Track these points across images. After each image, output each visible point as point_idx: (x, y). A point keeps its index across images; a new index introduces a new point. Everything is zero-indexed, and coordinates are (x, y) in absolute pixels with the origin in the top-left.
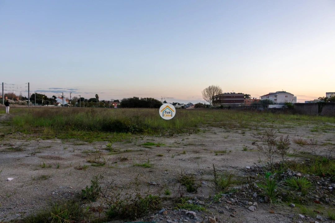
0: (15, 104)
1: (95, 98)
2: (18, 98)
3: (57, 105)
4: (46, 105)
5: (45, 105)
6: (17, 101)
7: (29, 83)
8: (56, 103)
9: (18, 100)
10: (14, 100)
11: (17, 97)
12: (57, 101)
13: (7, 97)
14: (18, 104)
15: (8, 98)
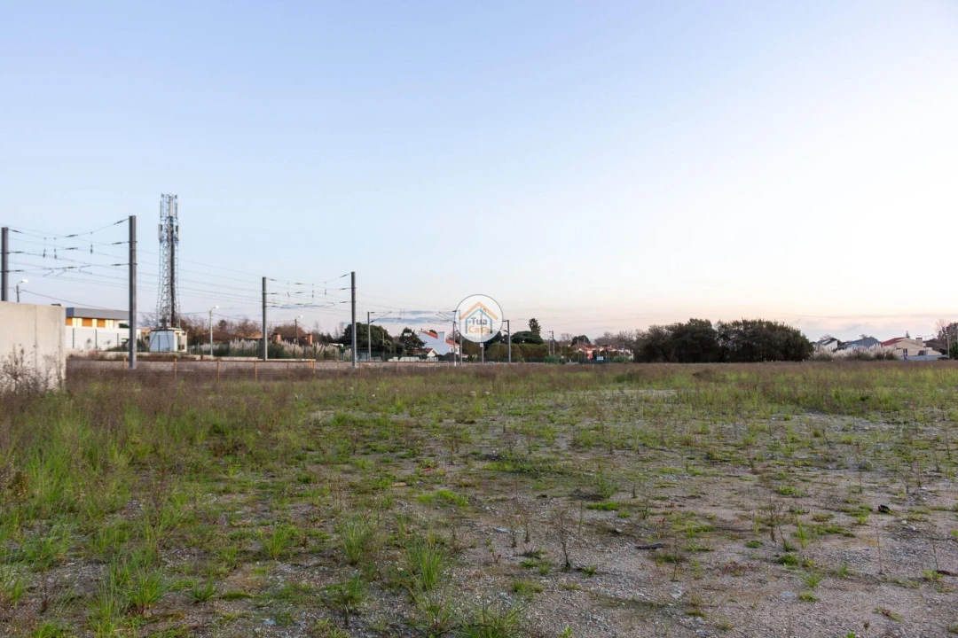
0: (305, 355)
1: (530, 330)
2: (311, 337)
3: (424, 357)
4: (396, 359)
5: (392, 358)
6: (310, 349)
7: (353, 274)
8: (421, 350)
9: (311, 342)
10: (300, 345)
11: (309, 335)
12: (423, 344)
13: (279, 336)
14: (313, 355)
15: (283, 339)
